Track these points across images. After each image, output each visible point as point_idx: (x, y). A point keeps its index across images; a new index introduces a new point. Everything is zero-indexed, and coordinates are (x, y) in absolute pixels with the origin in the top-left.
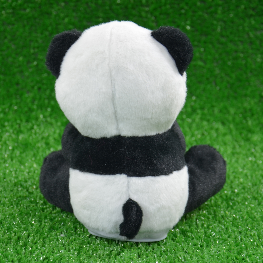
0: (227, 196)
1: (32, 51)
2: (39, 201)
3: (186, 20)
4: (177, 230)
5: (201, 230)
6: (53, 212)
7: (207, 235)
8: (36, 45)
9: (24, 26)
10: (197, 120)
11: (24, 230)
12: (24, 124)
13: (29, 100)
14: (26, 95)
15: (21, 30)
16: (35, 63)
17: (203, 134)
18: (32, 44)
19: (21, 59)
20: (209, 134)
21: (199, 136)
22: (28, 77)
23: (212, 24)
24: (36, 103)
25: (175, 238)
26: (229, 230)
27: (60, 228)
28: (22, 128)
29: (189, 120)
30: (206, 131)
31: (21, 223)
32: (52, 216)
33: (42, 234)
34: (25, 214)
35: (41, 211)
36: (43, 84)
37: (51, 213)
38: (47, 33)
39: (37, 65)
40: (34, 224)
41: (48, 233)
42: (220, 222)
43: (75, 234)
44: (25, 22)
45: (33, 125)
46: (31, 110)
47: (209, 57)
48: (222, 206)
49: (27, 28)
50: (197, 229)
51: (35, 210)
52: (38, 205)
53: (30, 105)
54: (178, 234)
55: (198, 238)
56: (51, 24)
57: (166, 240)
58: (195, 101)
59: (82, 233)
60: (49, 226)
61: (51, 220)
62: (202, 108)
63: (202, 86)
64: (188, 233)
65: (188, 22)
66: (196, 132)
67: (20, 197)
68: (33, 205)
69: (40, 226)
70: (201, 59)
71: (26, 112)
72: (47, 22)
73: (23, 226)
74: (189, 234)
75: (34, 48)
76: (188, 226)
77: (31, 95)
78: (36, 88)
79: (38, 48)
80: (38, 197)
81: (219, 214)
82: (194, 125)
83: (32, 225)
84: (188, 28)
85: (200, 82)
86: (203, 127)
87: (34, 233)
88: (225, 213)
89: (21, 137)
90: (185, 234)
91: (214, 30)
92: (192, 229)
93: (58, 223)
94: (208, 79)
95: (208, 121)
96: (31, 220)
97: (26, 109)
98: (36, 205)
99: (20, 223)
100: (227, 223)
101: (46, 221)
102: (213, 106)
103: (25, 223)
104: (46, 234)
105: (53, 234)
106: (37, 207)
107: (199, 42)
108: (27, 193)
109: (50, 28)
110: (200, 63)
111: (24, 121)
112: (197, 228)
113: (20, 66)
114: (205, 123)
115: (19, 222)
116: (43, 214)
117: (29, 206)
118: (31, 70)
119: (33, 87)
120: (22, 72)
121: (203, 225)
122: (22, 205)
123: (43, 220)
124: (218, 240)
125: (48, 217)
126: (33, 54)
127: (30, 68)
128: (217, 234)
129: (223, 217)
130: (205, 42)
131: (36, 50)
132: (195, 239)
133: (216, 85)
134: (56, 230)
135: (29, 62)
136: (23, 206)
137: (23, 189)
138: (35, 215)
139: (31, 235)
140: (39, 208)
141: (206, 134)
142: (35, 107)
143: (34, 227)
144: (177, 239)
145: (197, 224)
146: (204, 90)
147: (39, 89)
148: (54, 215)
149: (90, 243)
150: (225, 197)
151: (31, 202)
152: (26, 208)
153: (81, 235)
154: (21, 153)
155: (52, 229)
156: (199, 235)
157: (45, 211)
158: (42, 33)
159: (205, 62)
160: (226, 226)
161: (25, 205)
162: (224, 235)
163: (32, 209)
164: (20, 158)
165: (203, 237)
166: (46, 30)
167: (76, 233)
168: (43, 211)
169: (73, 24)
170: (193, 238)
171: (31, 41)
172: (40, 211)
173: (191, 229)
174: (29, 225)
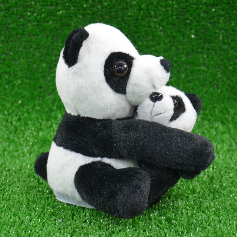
0: (214, 190)
1: (54, 58)
2: (46, 191)
3: (191, 30)
4: (163, 218)
5: (185, 218)
7: (189, 223)
9: (47, 37)
11: (28, 216)
12: (44, 122)
13: (50, 101)
14: (48, 97)
15: (45, 40)
17: (203, 133)
18: (54, 52)
19: (44, 65)
20: (209, 132)
22: (50, 81)
23: (215, 33)
24: (56, 104)
25: (160, 225)
26: (210, 219)
27: (59, 214)
28: (43, 127)
30: (206, 129)
31: (26, 210)
32: (55, 204)
33: (42, 219)
34: (31, 202)
35: (46, 200)
37: (54, 201)
40: (37, 210)
41: (47, 219)
42: (203, 212)
43: (71, 219)
44: (48, 33)
45: (52, 123)
46: (51, 110)
47: (212, 62)
48: (208, 198)
49: (50, 38)
50: (181, 217)
51: (41, 198)
52: (45, 194)
53: (51, 106)
54: (163, 221)
55: (181, 225)
57: (152, 226)
60: (50, 212)
61: (53, 207)
62: (205, 109)
63: (205, 89)
64: (172, 220)
65: (193, 31)
67: (31, 187)
68: (40, 194)
69: (43, 211)
70: (204, 65)
71: (47, 112)
73: (27, 212)
74: (174, 221)
75: (56, 56)
76: (174, 214)
77: (52, 97)
80: (46, 187)
81: (204, 204)
83: (36, 211)
84: (193, 36)
85: (203, 85)
86: (203, 126)
87: (36, 218)
88: (210, 204)
89: (41, 134)
90: (170, 222)
91: (216, 38)
93: (59, 210)
94: (210, 83)
95: (209, 120)
96: (36, 207)
97: (47, 109)
98: (43, 194)
101: (48, 208)
102: (214, 107)
103: (30, 209)
105: (52, 219)
106: (43, 196)
107: (203, 49)
108: (37, 184)
110: (204, 68)
111: (45, 120)
113: (43, 72)
115: (25, 208)
117: (37, 195)
118: (52, 75)
119: (54, 90)
120: (44, 77)
121: (187, 214)
122: (30, 194)
123: (46, 207)
124: (198, 227)
125: (51, 205)
126: (55, 61)
127: (52, 73)
128: (198, 222)
129: (207, 208)
130: (208, 50)
132: (178, 226)
133: (218, 88)
134: (55, 216)
135: (51, 68)
137: (34, 180)
138: (40, 203)
139: (32, 220)
140: (45, 197)
141: (206, 132)
142: (55, 108)
143: (36, 213)
144: (162, 225)
145: (182, 213)
146: (206, 92)
149: (84, 227)
150: (212, 190)
151: (39, 191)
152: (34, 197)
153: (77, 220)
154: (39, 148)
155: (52, 214)
156: (182, 223)
157: (50, 199)
159: (208, 68)
160: (208, 216)
161: (33, 194)
162: (204, 223)
163: (39, 197)
165: (186, 225)
167: (73, 219)
168: (48, 200)
171: (53, 50)
173: (176, 218)
174: (33, 211)
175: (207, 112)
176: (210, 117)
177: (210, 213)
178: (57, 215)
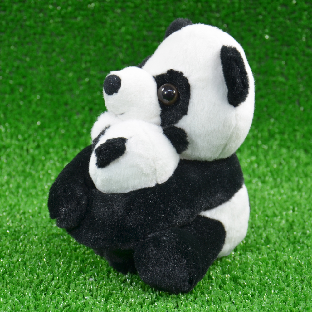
0: (295, 239)
1: (84, 66)
2: (73, 239)
3: (265, 28)
4: (228, 276)
5: (256, 276)
6: (86, 252)
7: (262, 282)
8: (88, 58)
9: (75, 37)
10: (275, 147)
11: (49, 273)
12: (71, 150)
13: (78, 123)
14: (76, 117)
15: (72, 42)
16: (87, 80)
17: (281, 164)
18: (84, 58)
19: (71, 75)
20: (288, 163)
21: (275, 166)
22: (78, 96)
23: (297, 32)
24: (86, 126)
25: (223, 285)
26: (289, 278)
27: (91, 271)
28: (69, 156)
29: (265, 147)
30: (284, 160)
31: (47, 265)
32: (85, 257)
33: (68, 277)
34: (53, 254)
35: (73, 251)
36: (95, 104)
37: (84, 253)
38: (101, 45)
39: (89, 83)
40: (61, 265)
41: (75, 277)
42: (280, 269)
43: (106, 278)
44: (76, 32)
46: (80, 134)
47: (292, 71)
48: (287, 251)
49: (78, 39)
50: (251, 276)
51: (67, 249)
52: (71, 244)
53: (79, 128)
54: (227, 281)
55: (251, 285)
56: (105, 35)
57: (212, 288)
58: (273, 125)
59: (114, 278)
60: (79, 268)
61: (83, 261)
62: (282, 133)
63: (283, 107)
64: (239, 279)
65: (267, 30)
66: (272, 162)
67: (53, 234)
68: (65, 244)
69: (68, 268)
70: (282, 74)
71: (75, 137)
72: (101, 32)
73: (48, 268)
74: (241, 281)
75: (86, 63)
76: (241, 271)
77: (81, 116)
78: (87, 109)
79: (90, 62)
81: (281, 258)
82: (271, 153)
83: (59, 266)
84: (267, 37)
85: (280, 102)
86: (281, 155)
87: (60, 276)
88: (289, 258)
90: (236, 281)
91: (298, 39)
92: (245, 274)
93: (89, 265)
94: (290, 98)
95: (288, 148)
96: (59, 261)
97: (75, 133)
98: (69, 244)
100: (288, 270)
101: (76, 262)
102: (295, 130)
103: (52, 264)
104: (73, 277)
105: (81, 277)
106: (68, 247)
107: (280, 53)
108: (61, 230)
109: (104, 40)
110: (281, 79)
111: (71, 146)
112: (251, 274)
113: (69, 83)
114: (284, 151)
115: (46, 263)
116: (75, 254)
117: (60, 245)
118: (82, 88)
119: (83, 108)
120: (71, 90)
121: (259, 271)
122: (52, 244)
123: (73, 261)
124: (274, 289)
125: (80, 258)
126: (85, 69)
127: (81, 85)
128: (274, 282)
129: (285, 263)
130: (287, 54)
131: (89, 65)
132: (247, 286)
133: (300, 105)
134: (85, 273)
135: (79, 79)
136: (54, 244)
138: (65, 255)
139: (55, 278)
140: (71, 248)
141: (284, 163)
142: (85, 131)
143: (60, 269)
144: (226, 286)
145: (252, 270)
146: (285, 111)
147: (91, 110)
148: (86, 256)
149: (122, 289)
150: (292, 240)
151: (64, 240)
152: (57, 248)
153: (113, 280)
155: (81, 271)
156: (253, 283)
157: (78, 251)
158: (95, 45)
159: (287, 78)
160: (287, 273)
161: (56, 244)
162: (282, 283)
163: (63, 248)
165: (257, 285)
166: (100, 41)
167: (108, 277)
168: (75, 251)
169: (131, 34)
170: (245, 286)
171: (82, 54)
172: (71, 251)
174: (56, 266)
175: (286, 136)
176: (289, 144)
177: (290, 271)
178: (87, 272)
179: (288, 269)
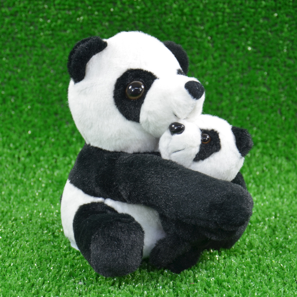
0: (277, 244)
2: (63, 246)
3: (247, 40)
4: (212, 279)
5: (240, 279)
6: (76, 258)
7: (245, 285)
9: (64, 49)
10: (257, 155)
11: (40, 277)
12: (61, 158)
13: (68, 132)
14: (66, 126)
15: (61, 54)
17: (263, 171)
19: (60, 85)
20: (270, 170)
21: (258, 173)
23: (278, 44)
24: (76, 135)
25: (208, 288)
26: (272, 281)
27: (80, 275)
28: (59, 164)
30: (266, 167)
32: (74, 262)
33: (58, 281)
34: (44, 260)
35: (63, 257)
37: (74, 259)
40: (52, 270)
41: (65, 281)
42: (263, 272)
43: (95, 282)
44: (65, 44)
45: (71, 159)
46: (69, 143)
47: (274, 82)
49: (67, 51)
50: (235, 279)
51: (57, 255)
52: (61, 250)
53: (69, 137)
54: (212, 284)
55: (235, 288)
58: (256, 133)
59: (103, 281)
60: (68, 273)
61: (72, 266)
62: (264, 141)
63: (265, 116)
64: (224, 282)
65: (249, 42)
66: (255, 169)
67: (43, 241)
68: (56, 250)
69: (58, 272)
70: (264, 85)
71: (64, 145)
73: (39, 272)
74: (226, 284)
76: (226, 275)
77: (71, 126)
80: (63, 242)
81: (264, 262)
82: (253, 161)
83: (50, 271)
84: (250, 48)
85: (262, 111)
86: (263, 162)
87: (50, 280)
88: (272, 262)
89: (56, 173)
90: (221, 284)
91: (279, 51)
93: (79, 270)
94: (272, 107)
95: (270, 155)
96: (50, 266)
97: (64, 142)
98: (59, 251)
99: (37, 269)
101: (66, 267)
102: (277, 139)
103: (43, 269)
104: (63, 281)
105: (71, 281)
106: (59, 253)
107: (262, 65)
108: (52, 237)
110: (264, 89)
111: (61, 155)
112: (235, 277)
113: (59, 94)
115: (37, 267)
116: (65, 260)
117: (51, 251)
120: (61, 100)
121: (242, 275)
122: (43, 250)
123: (63, 266)
124: (257, 292)
125: (69, 263)
128: (257, 285)
129: (268, 266)
130: (269, 65)
132: (231, 289)
133: (281, 114)
134: (75, 277)
136: (45, 250)
137: (48, 232)
138: (55, 260)
139: (46, 282)
140: (62, 254)
141: (266, 170)
142: (74, 140)
143: (51, 273)
144: (210, 289)
145: (236, 273)
146: (267, 120)
148: (76, 261)
150: (274, 244)
151: (54, 247)
152: (47, 254)
153: (102, 283)
154: (54, 191)
155: (71, 275)
157: (68, 256)
159: (269, 89)
160: (269, 277)
161: (47, 250)
162: (264, 286)
163: (54, 254)
164: (51, 197)
165: (241, 288)
167: (97, 281)
168: (65, 257)
170: (229, 289)
172: (61, 256)
173: (229, 279)
174: (47, 271)
175: (268, 144)
176: (271, 152)
177: (272, 274)
179: (271, 273)
